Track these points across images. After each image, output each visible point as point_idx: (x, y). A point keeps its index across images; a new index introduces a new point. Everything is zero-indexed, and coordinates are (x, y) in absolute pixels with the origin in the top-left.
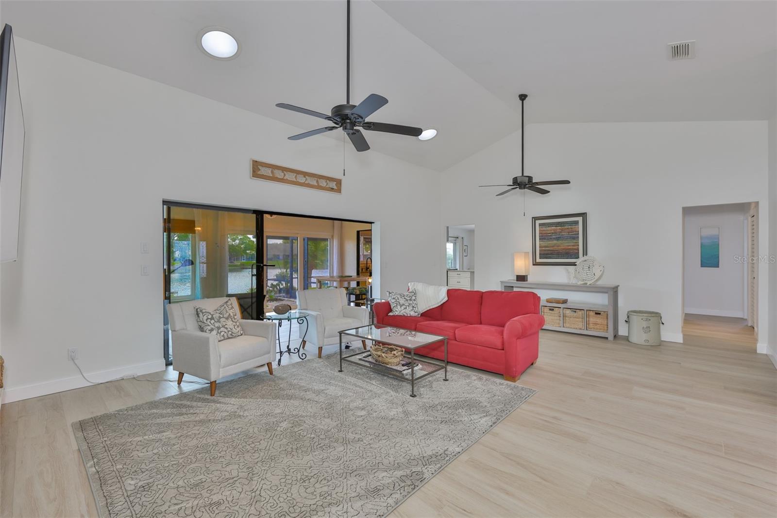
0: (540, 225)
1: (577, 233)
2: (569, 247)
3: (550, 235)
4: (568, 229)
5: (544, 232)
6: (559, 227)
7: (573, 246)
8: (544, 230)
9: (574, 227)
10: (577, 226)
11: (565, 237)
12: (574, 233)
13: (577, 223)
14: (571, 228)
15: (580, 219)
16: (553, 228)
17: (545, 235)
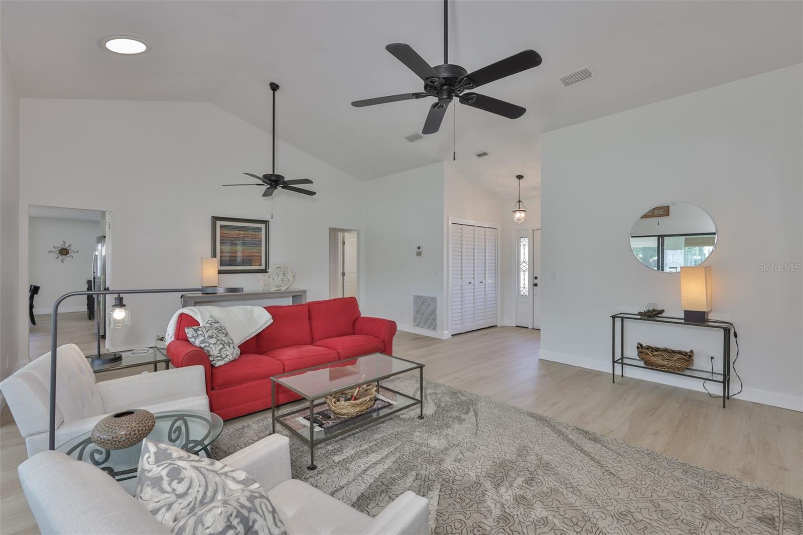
0: (222, 227)
1: (260, 240)
2: (252, 254)
3: (232, 239)
4: (252, 234)
5: (226, 235)
6: (243, 232)
7: (256, 252)
8: (226, 233)
9: (257, 233)
10: (260, 233)
11: (248, 243)
12: (257, 240)
13: (260, 229)
14: (255, 235)
15: (263, 226)
16: (236, 232)
17: (227, 239)
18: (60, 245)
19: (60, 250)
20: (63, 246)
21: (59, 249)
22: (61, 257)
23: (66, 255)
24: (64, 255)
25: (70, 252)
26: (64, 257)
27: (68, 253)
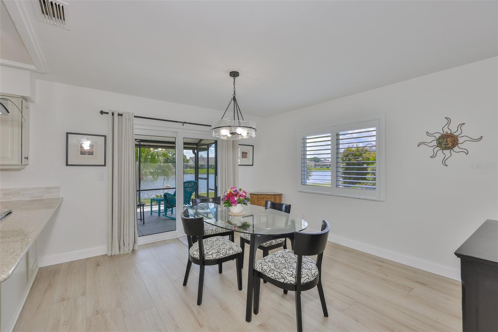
18: (438, 128)
19: (440, 138)
20: (446, 130)
21: (438, 136)
22: (440, 155)
23: (451, 148)
24: (446, 148)
25: (460, 140)
26: (447, 152)
27: (457, 144)
